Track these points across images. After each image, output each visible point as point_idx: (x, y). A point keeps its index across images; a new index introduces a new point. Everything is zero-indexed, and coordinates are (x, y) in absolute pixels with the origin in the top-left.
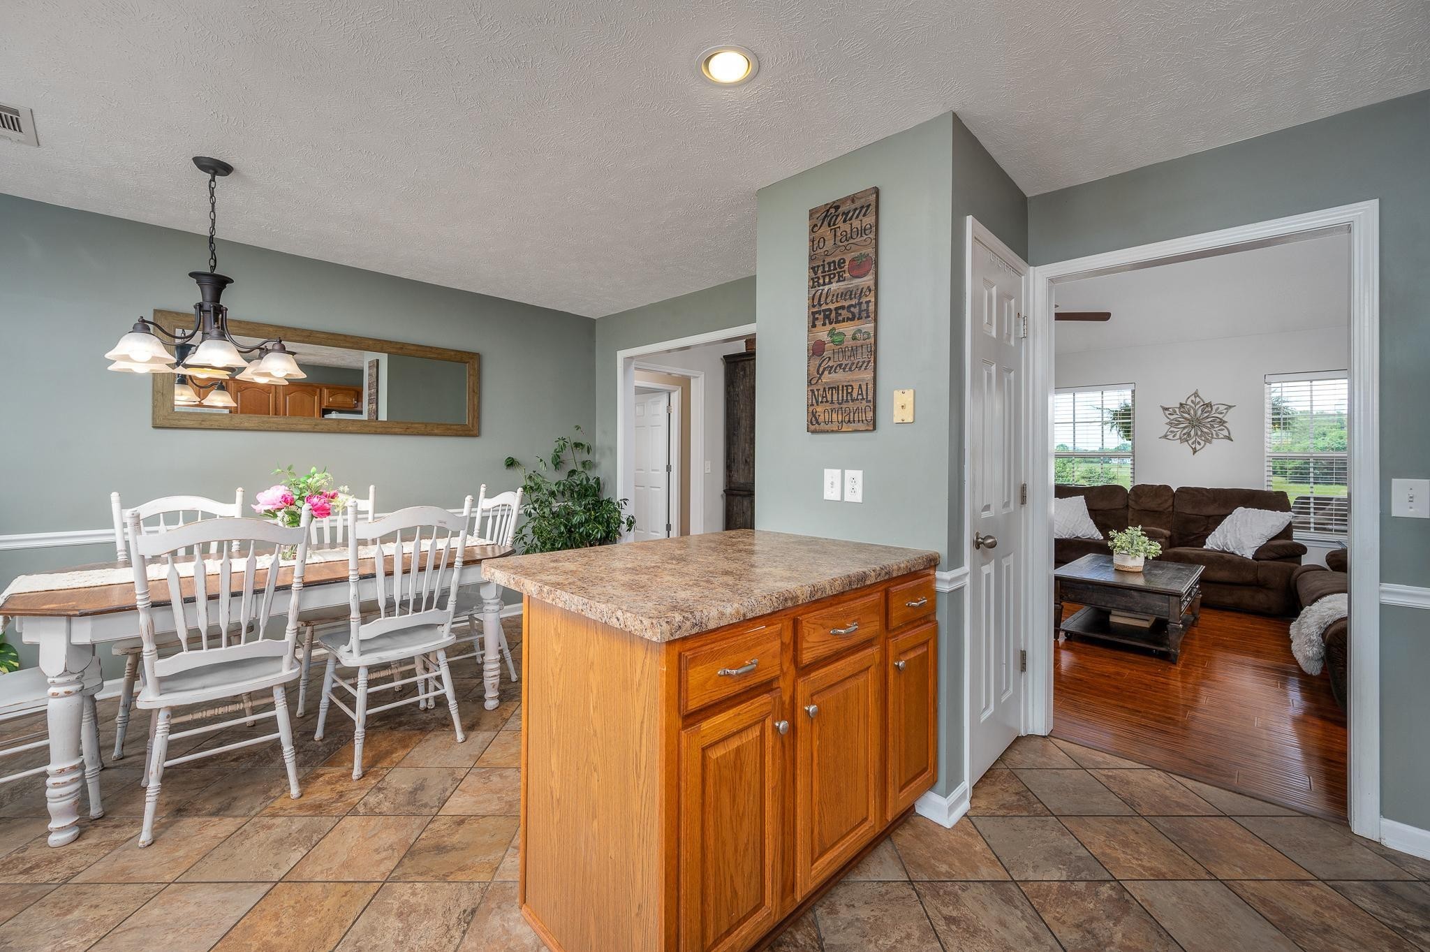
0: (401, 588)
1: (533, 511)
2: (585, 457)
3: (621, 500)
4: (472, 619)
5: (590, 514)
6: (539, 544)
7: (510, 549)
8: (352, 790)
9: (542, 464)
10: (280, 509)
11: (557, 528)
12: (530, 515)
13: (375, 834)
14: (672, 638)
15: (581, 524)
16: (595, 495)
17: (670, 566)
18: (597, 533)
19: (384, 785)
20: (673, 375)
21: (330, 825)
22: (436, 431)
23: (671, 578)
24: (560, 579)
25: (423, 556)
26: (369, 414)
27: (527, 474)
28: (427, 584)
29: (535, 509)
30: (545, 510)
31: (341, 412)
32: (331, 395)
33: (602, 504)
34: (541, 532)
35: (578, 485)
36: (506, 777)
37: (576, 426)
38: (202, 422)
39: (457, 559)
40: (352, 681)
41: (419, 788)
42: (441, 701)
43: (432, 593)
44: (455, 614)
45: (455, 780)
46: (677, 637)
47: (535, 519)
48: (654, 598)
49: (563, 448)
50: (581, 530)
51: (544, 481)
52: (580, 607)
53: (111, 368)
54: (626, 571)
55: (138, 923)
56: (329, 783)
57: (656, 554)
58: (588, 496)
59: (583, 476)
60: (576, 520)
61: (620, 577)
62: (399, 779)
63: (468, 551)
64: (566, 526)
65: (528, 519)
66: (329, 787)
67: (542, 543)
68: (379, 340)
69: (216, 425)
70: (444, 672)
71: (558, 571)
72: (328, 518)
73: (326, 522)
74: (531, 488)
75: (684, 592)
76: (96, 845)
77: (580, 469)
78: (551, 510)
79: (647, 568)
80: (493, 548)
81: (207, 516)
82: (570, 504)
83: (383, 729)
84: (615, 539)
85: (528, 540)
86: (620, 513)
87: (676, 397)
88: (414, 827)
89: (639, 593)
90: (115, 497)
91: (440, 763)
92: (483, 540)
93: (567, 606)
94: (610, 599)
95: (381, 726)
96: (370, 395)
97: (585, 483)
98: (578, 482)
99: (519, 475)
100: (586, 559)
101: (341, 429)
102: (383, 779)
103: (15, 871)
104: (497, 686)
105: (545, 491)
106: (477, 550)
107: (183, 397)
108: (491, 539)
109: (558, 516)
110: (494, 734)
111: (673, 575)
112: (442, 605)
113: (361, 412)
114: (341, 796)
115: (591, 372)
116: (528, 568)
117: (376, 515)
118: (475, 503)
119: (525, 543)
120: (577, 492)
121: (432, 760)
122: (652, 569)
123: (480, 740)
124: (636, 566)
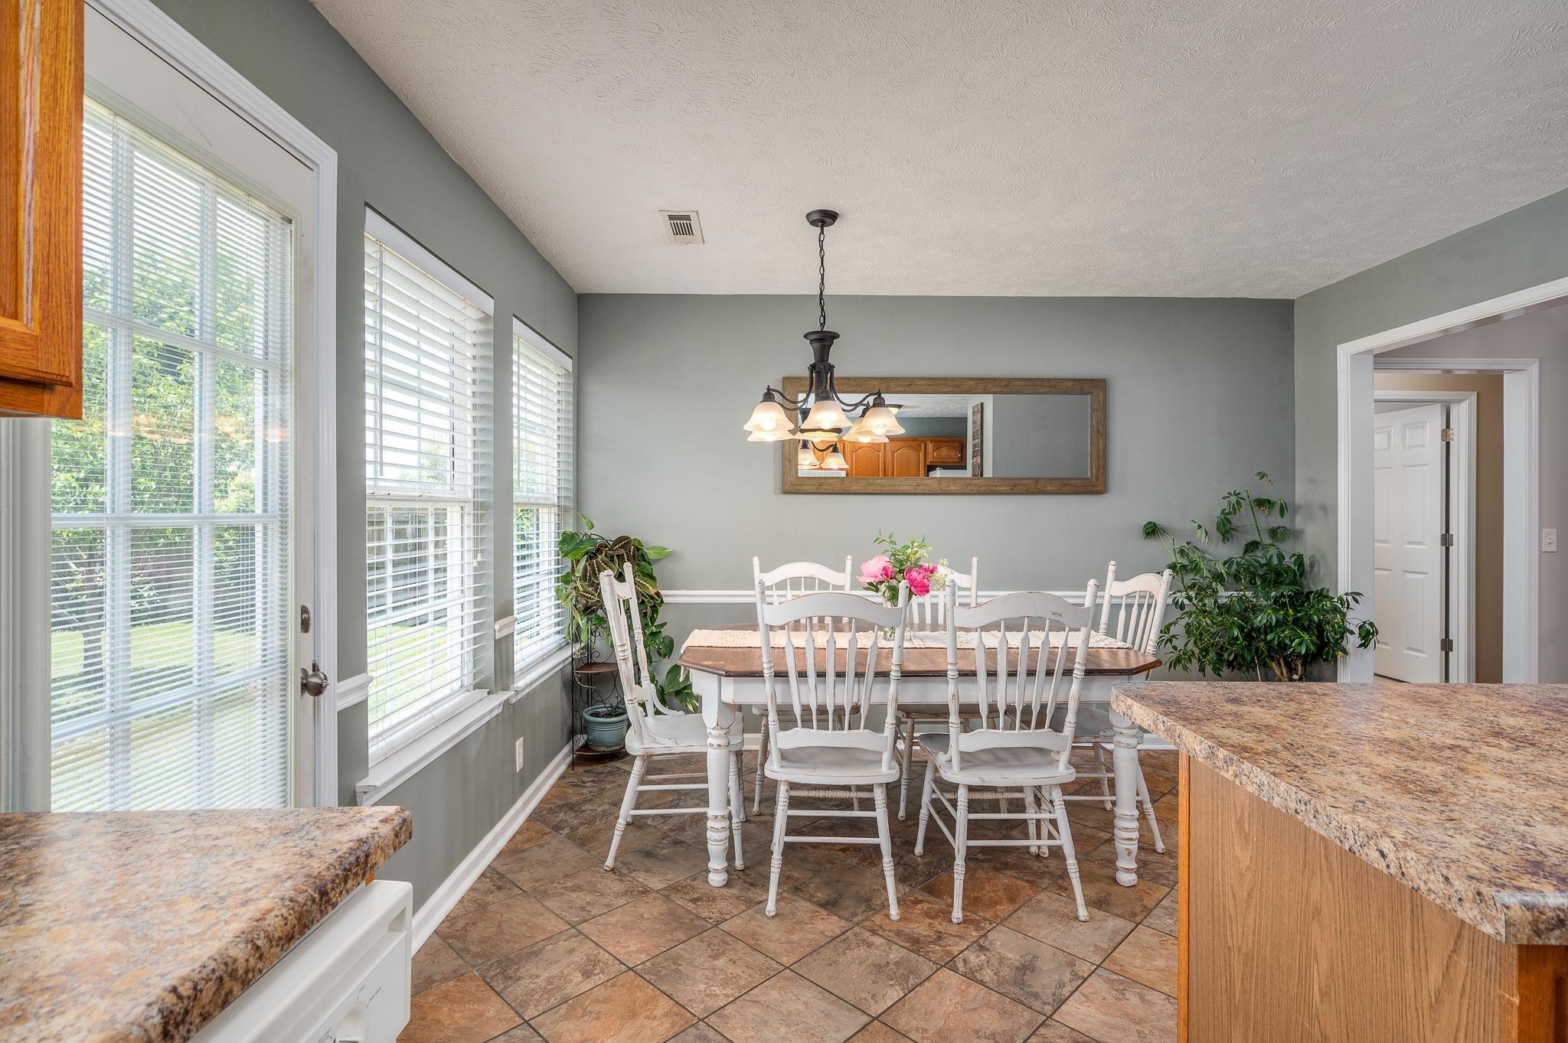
0: (1006, 694)
1: (1186, 601)
2: (1276, 521)
3: (1347, 594)
4: (1096, 746)
5: (1286, 614)
6: (1197, 651)
7: (1153, 659)
8: (951, 935)
9: (1200, 533)
10: (881, 583)
11: (1227, 630)
12: (1182, 607)
13: (975, 1009)
14: (1537, 941)
15: (1269, 628)
16: (1294, 582)
17: (1494, 752)
18: (1300, 644)
19: (987, 943)
20: (1456, 372)
21: (928, 973)
22: (1049, 488)
23: (1504, 783)
24: (1247, 739)
25: (1033, 653)
26: (974, 470)
27: (1177, 546)
28: (1037, 693)
29: (1189, 598)
30: (1206, 601)
31: (945, 468)
32: (936, 449)
33: (1308, 598)
34: (1201, 634)
35: (1262, 566)
36: (1150, 1004)
37: (1259, 474)
38: (821, 487)
39: (1076, 666)
40: (950, 796)
41: (1026, 968)
42: (1057, 853)
43: (1044, 707)
44: (1075, 737)
45: (1075, 974)
46: (1553, 942)
47: (1190, 614)
48: (1472, 826)
49: (1236, 508)
50: (1269, 637)
51: (1203, 558)
52: (1293, 805)
53: (750, 439)
54: (1386, 745)
55: (761, 999)
56: (927, 915)
57: (1451, 718)
58: (1281, 583)
59: (1273, 551)
60: (1260, 620)
61: (1373, 758)
62: (1006, 944)
63: (1092, 654)
64: (1241, 629)
65: (1178, 613)
66: (927, 921)
67: (1202, 650)
68: (983, 379)
69: (830, 489)
70: (1060, 814)
71: (1243, 723)
72: (927, 596)
73: (927, 599)
74: (1184, 567)
75: (1555, 829)
76: (739, 897)
77: (1267, 540)
78: (1216, 602)
79: (1433, 746)
80: (1127, 654)
81: (824, 585)
82: (1249, 594)
83: (986, 865)
84: (1335, 658)
85: (1179, 643)
86: (1344, 615)
87: (1464, 414)
88: (1022, 1021)
89: (1426, 805)
90: (756, 561)
91: (1055, 941)
92: (1113, 640)
93: (1263, 793)
94: (1360, 805)
95: (983, 861)
96: (974, 446)
97: (1275, 561)
98: (1263, 561)
99: (1165, 549)
100: (1293, 705)
101: (943, 491)
102: (985, 935)
103: (688, 897)
104: (1134, 854)
105: (1206, 573)
106: (1105, 656)
107: (806, 462)
108: (1125, 640)
109: (1228, 611)
110: (1130, 925)
111: (1510, 777)
112: (1057, 726)
113: (965, 468)
114: (939, 938)
115: (1286, 382)
116: (1188, 708)
117: (979, 593)
118: (1101, 587)
119: (1175, 648)
120: (1261, 577)
121: (1045, 932)
122: (1448, 753)
123: (1110, 927)
124: (1407, 737)
